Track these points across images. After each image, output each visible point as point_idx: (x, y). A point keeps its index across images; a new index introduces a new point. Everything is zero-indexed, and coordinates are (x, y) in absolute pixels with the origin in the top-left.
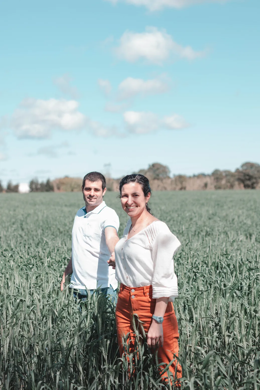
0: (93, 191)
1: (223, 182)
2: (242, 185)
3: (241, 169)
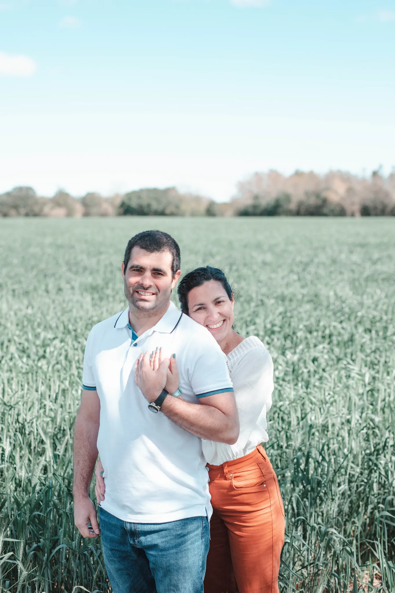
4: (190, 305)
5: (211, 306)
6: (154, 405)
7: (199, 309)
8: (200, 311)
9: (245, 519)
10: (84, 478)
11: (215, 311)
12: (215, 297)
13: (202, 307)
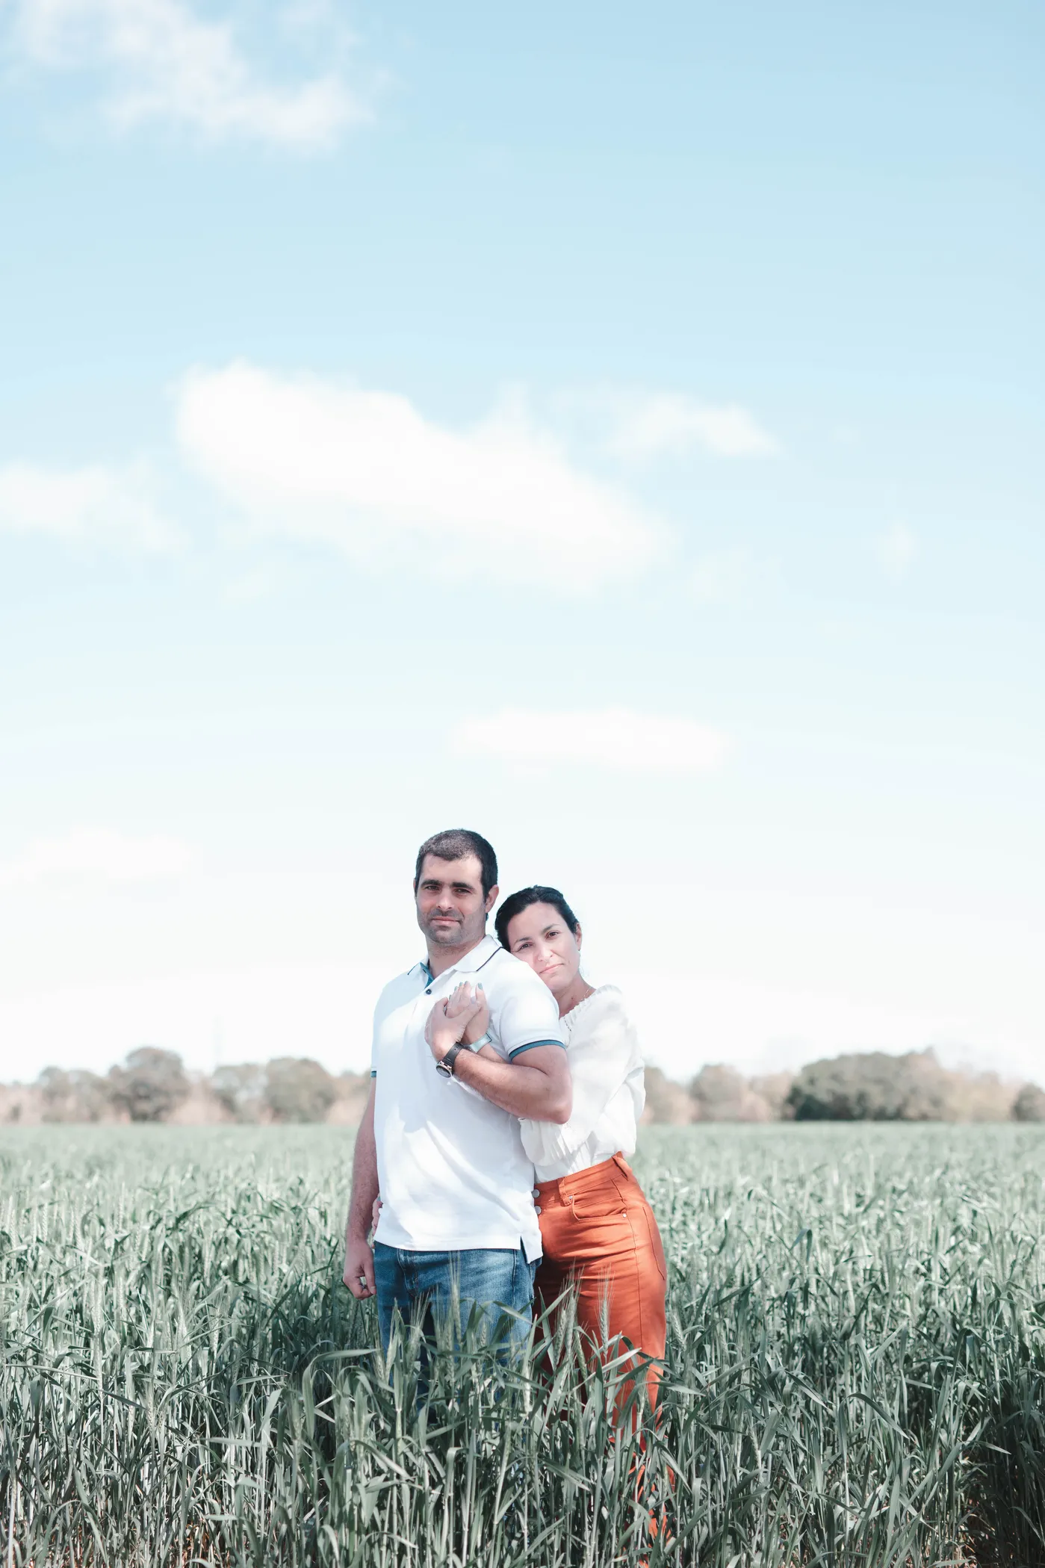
0: (447, 891)
1: (70, 1104)
2: (125, 1117)
3: (124, 1066)
4: (512, 937)
5: (540, 940)
6: (442, 1064)
7: (525, 946)
8: (524, 950)
9: (595, 1269)
10: (360, 1209)
11: (546, 949)
12: (545, 925)
13: (528, 944)
